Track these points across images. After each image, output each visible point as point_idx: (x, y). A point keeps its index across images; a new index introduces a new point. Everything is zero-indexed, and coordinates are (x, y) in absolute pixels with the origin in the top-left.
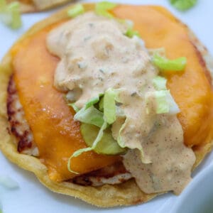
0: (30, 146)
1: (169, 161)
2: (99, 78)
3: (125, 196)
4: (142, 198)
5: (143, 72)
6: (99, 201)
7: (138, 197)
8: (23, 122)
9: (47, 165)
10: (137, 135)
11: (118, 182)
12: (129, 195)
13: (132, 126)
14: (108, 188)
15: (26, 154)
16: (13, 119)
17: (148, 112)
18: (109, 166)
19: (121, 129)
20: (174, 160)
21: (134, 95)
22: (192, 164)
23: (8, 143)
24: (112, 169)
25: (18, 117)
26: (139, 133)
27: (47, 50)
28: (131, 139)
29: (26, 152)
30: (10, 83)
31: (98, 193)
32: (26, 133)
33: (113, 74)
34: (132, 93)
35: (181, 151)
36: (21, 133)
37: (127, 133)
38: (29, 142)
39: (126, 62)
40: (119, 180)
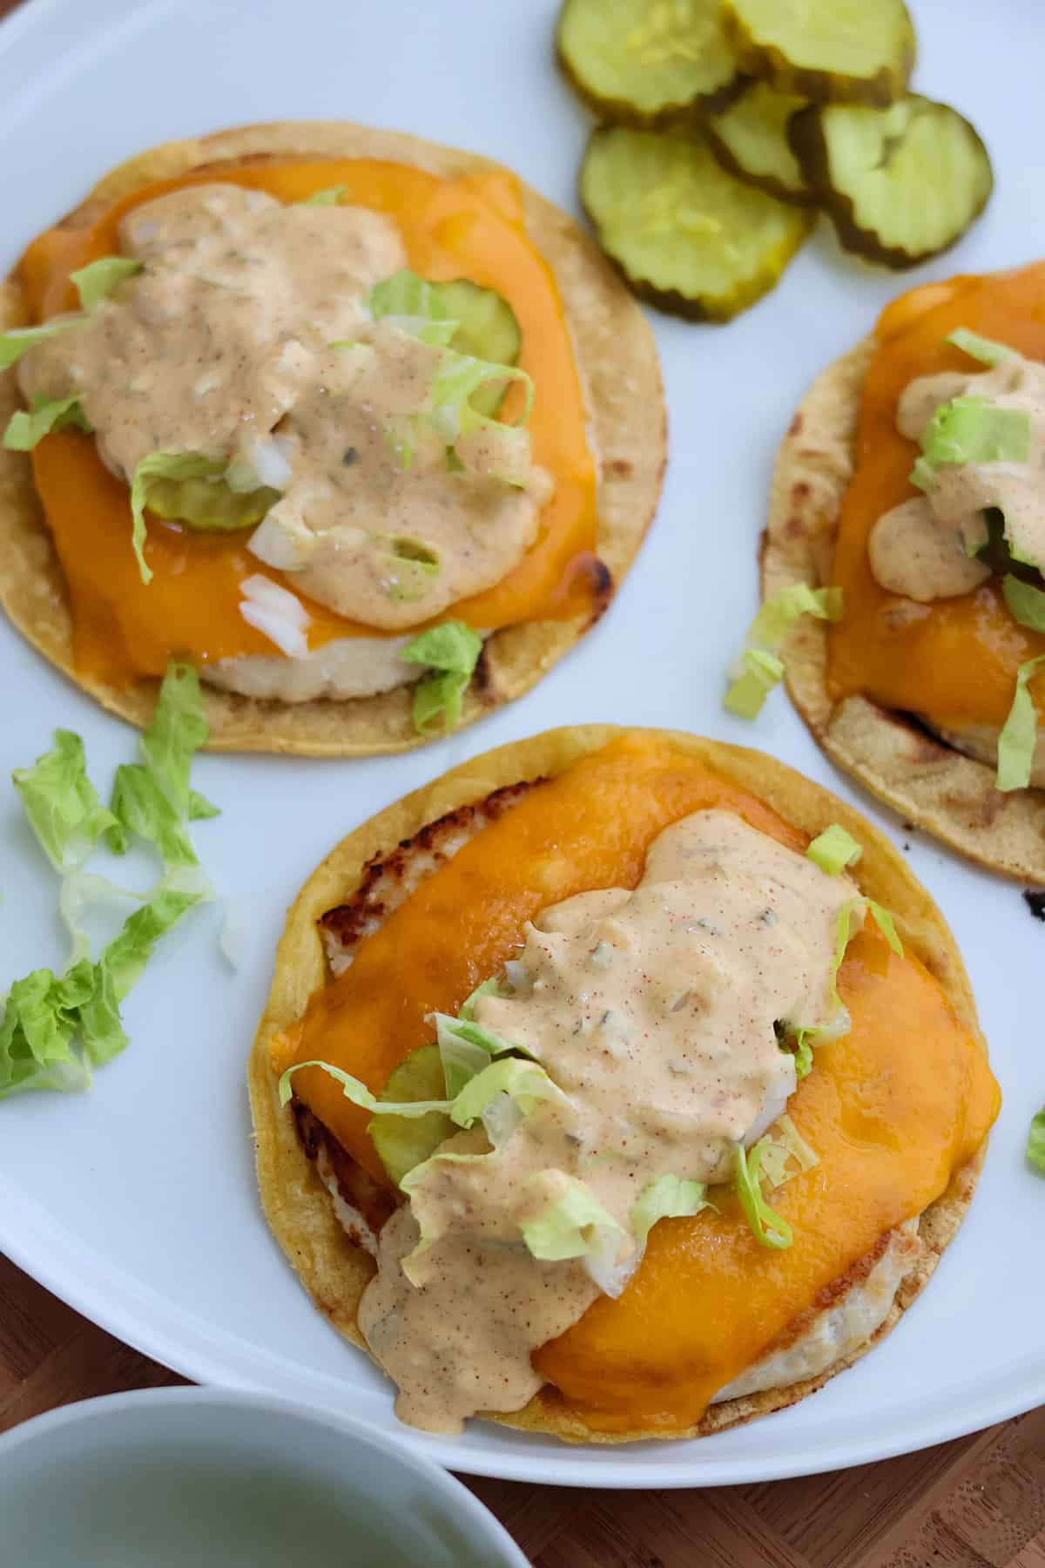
0: (348, 939)
1: (458, 1338)
2: (579, 1023)
3: (319, 1267)
4: (341, 1314)
5: (663, 1134)
6: (279, 1204)
7: (337, 1302)
8: (409, 885)
9: (309, 1012)
10: (458, 1208)
11: (347, 1228)
12: (328, 1275)
13: (475, 1182)
14: (322, 1210)
15: (325, 945)
16: (409, 852)
17: (507, 1202)
18: (372, 1182)
19: (451, 1156)
20: (469, 1346)
21: (573, 1141)
22: (494, 1406)
23: (343, 877)
24: (365, 1190)
25: (420, 863)
26: (469, 1210)
27: (653, 837)
28: (441, 1197)
29: (332, 938)
30: (520, 788)
31: (298, 1190)
32: (378, 909)
33: (606, 1052)
34: (577, 1134)
35: (508, 1355)
36: (373, 897)
37: (448, 1178)
38: (358, 931)
39: (674, 1073)
40: (352, 1227)
